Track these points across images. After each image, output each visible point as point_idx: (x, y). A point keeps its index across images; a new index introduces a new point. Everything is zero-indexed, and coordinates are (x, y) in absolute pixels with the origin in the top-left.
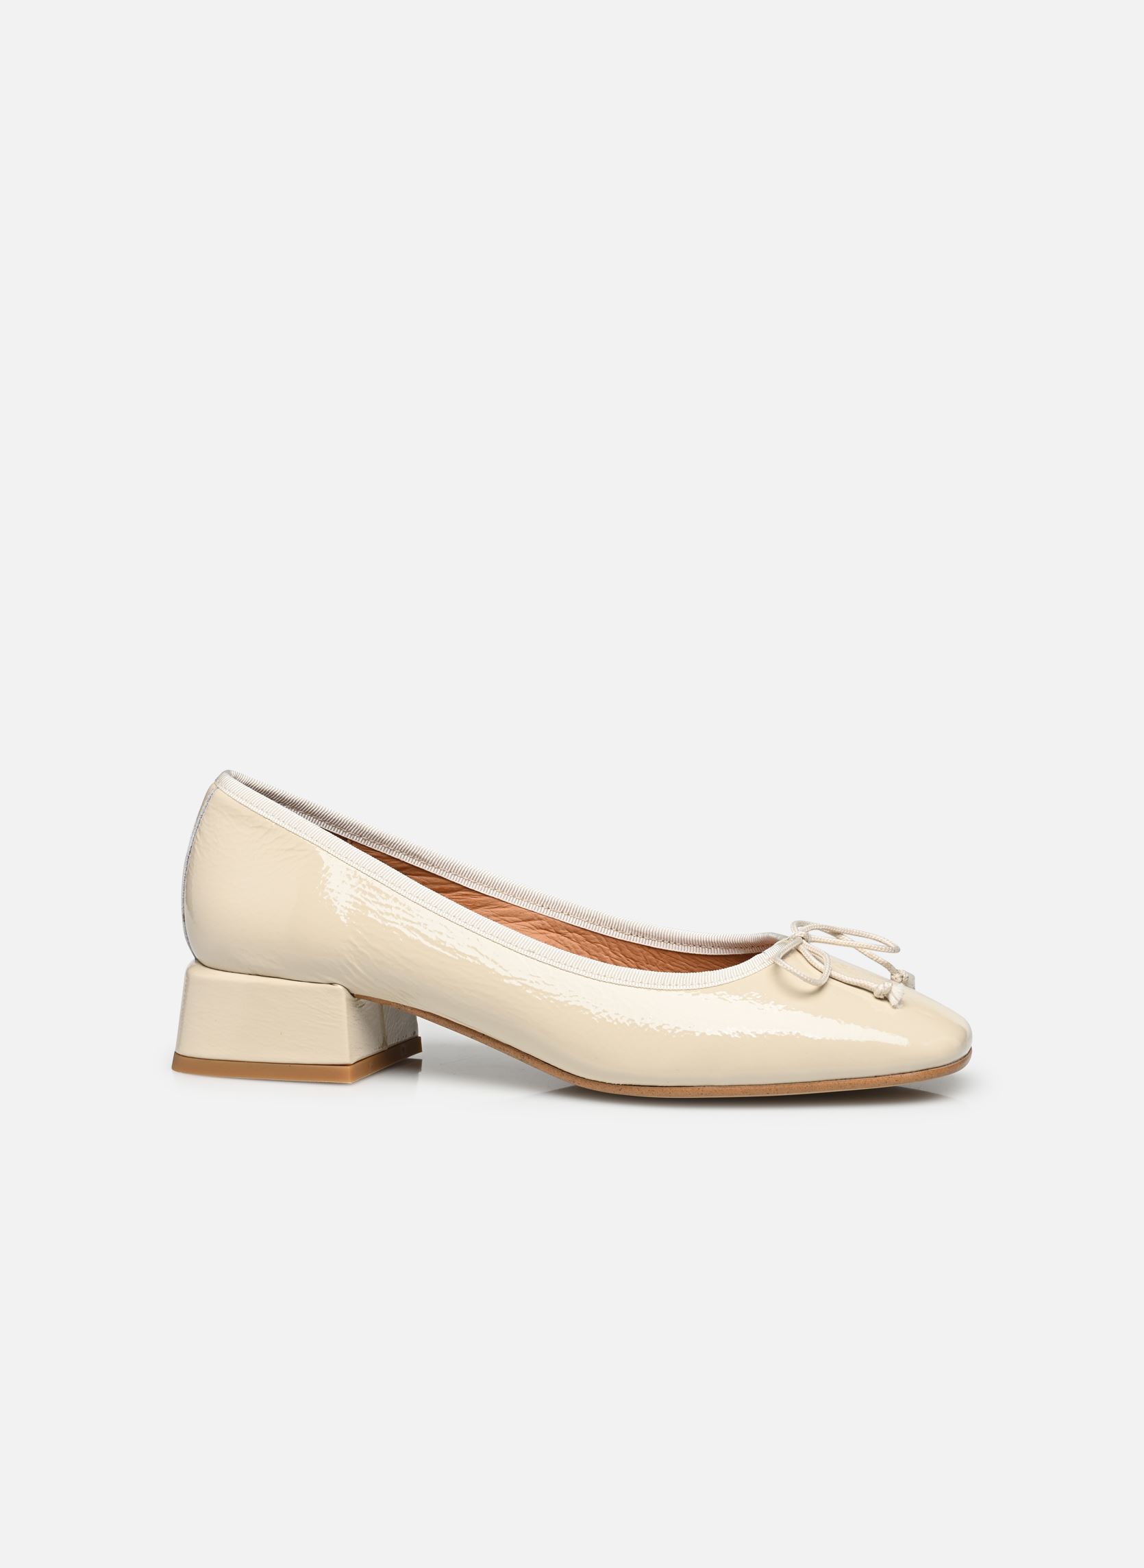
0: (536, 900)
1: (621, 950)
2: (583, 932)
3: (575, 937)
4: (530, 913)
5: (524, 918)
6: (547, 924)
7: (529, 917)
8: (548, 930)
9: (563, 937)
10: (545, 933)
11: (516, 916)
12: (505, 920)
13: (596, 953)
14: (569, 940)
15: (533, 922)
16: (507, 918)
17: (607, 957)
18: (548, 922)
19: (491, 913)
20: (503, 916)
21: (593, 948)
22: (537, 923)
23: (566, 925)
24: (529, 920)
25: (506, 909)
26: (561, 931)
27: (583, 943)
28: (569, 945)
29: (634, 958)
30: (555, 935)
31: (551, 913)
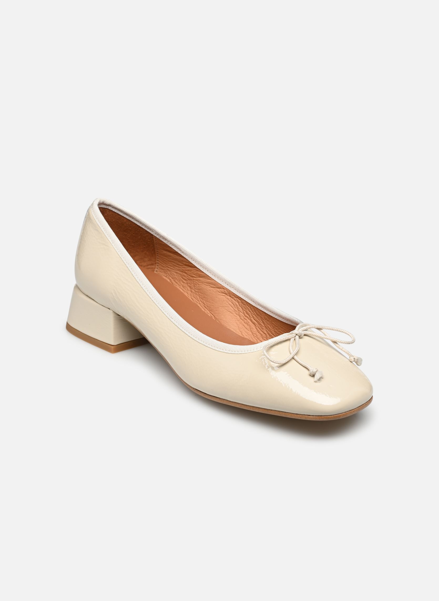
0: (223, 280)
1: (255, 311)
2: (240, 299)
3: (237, 300)
4: (220, 285)
5: (218, 287)
6: (226, 292)
7: (219, 287)
8: (226, 294)
9: (232, 299)
10: (225, 296)
11: (215, 285)
12: (210, 286)
13: (245, 310)
14: (235, 301)
15: (221, 289)
16: (211, 285)
17: (250, 312)
18: (227, 291)
19: (205, 281)
20: (209, 284)
21: (244, 307)
22: (222, 290)
23: (234, 294)
24: (219, 288)
25: (211, 281)
26: (232, 296)
27: (240, 303)
28: (234, 303)
29: (260, 316)
30: (229, 297)
31: (228, 287)
